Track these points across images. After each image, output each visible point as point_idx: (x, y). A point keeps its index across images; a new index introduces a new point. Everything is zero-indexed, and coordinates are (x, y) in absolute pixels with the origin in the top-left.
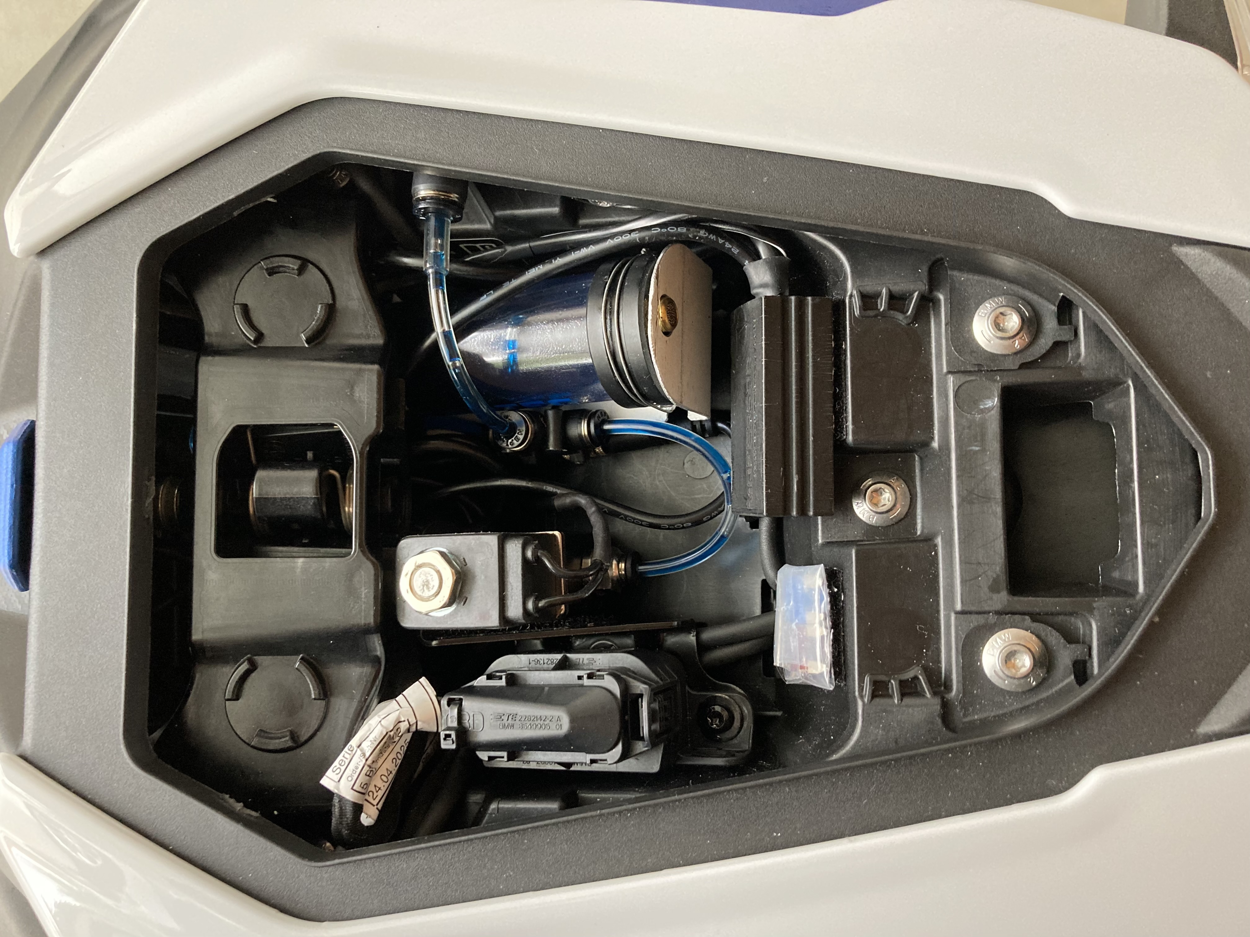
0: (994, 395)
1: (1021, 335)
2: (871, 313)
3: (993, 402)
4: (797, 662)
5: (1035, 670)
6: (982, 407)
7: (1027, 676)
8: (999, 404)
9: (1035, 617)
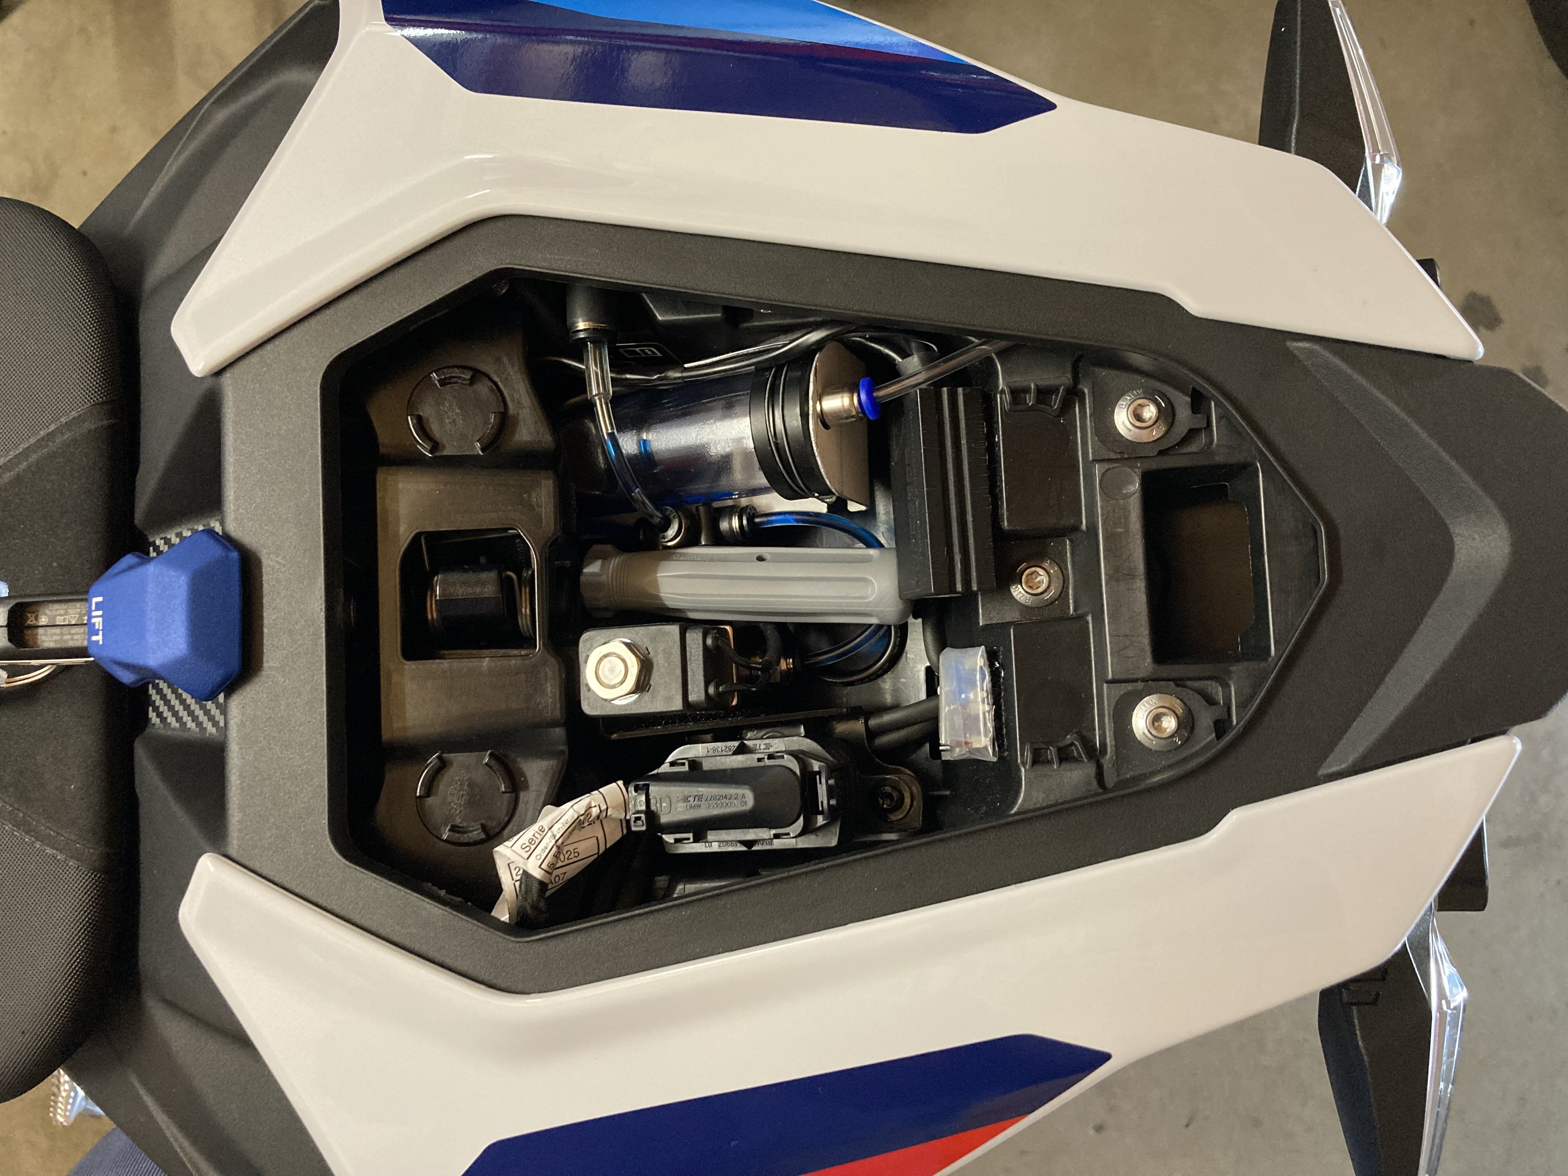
0: (1134, 481)
1: (1158, 424)
2: (1019, 407)
3: (1135, 486)
4: (962, 739)
5: (1179, 731)
6: (1124, 492)
7: (1172, 736)
8: (1139, 489)
9: (1179, 682)
